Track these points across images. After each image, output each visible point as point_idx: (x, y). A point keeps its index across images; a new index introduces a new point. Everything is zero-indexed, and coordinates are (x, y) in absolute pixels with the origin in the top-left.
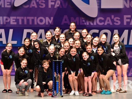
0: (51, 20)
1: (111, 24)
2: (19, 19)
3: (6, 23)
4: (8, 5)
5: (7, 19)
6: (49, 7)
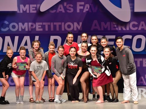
0: (79, 25)
2: (45, 25)
3: (32, 29)
4: (33, 10)
5: (32, 26)
6: (77, 12)
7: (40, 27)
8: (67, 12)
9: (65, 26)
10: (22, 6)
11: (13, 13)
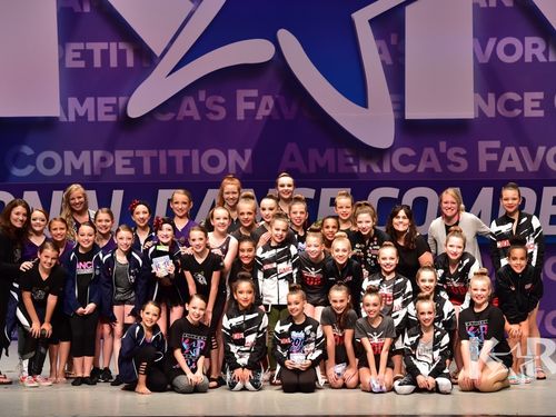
0: (243, 158)
1: (439, 169)
2: (141, 159)
3: (103, 170)
4: (107, 113)
5: (103, 159)
6: (238, 118)
7: (128, 162)
8: (208, 119)
9: (200, 162)
10: (73, 102)
11: (47, 123)
